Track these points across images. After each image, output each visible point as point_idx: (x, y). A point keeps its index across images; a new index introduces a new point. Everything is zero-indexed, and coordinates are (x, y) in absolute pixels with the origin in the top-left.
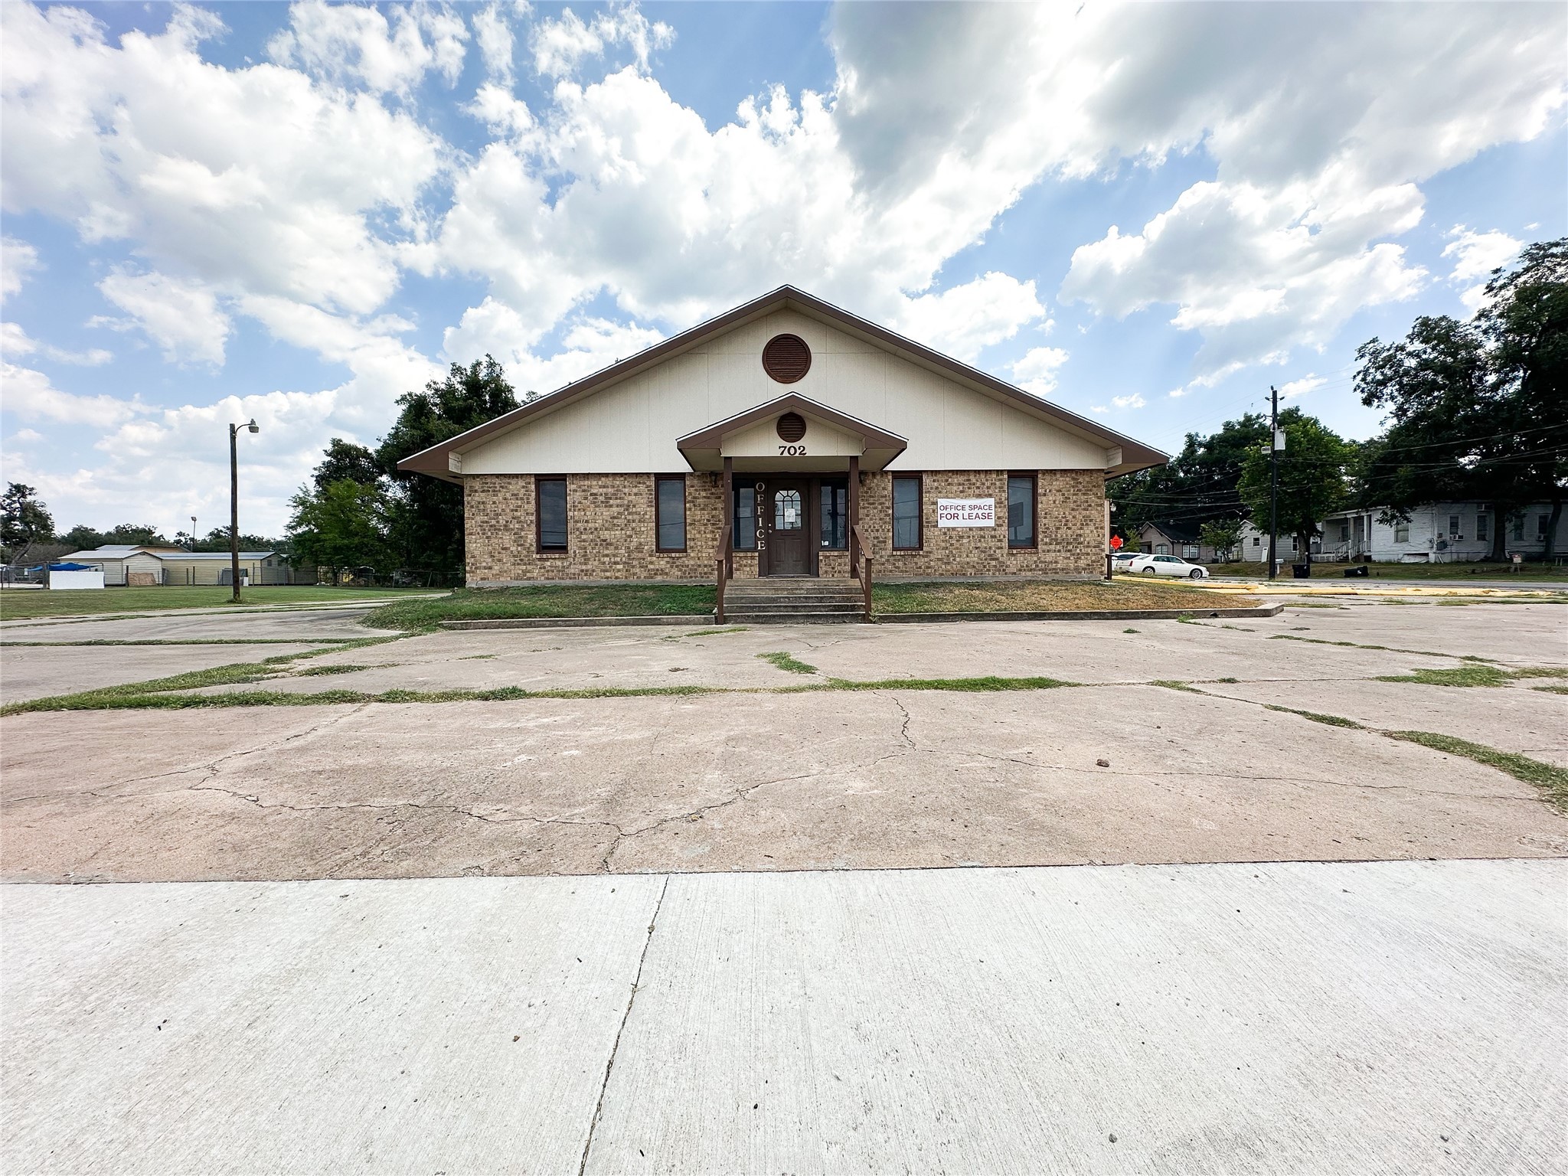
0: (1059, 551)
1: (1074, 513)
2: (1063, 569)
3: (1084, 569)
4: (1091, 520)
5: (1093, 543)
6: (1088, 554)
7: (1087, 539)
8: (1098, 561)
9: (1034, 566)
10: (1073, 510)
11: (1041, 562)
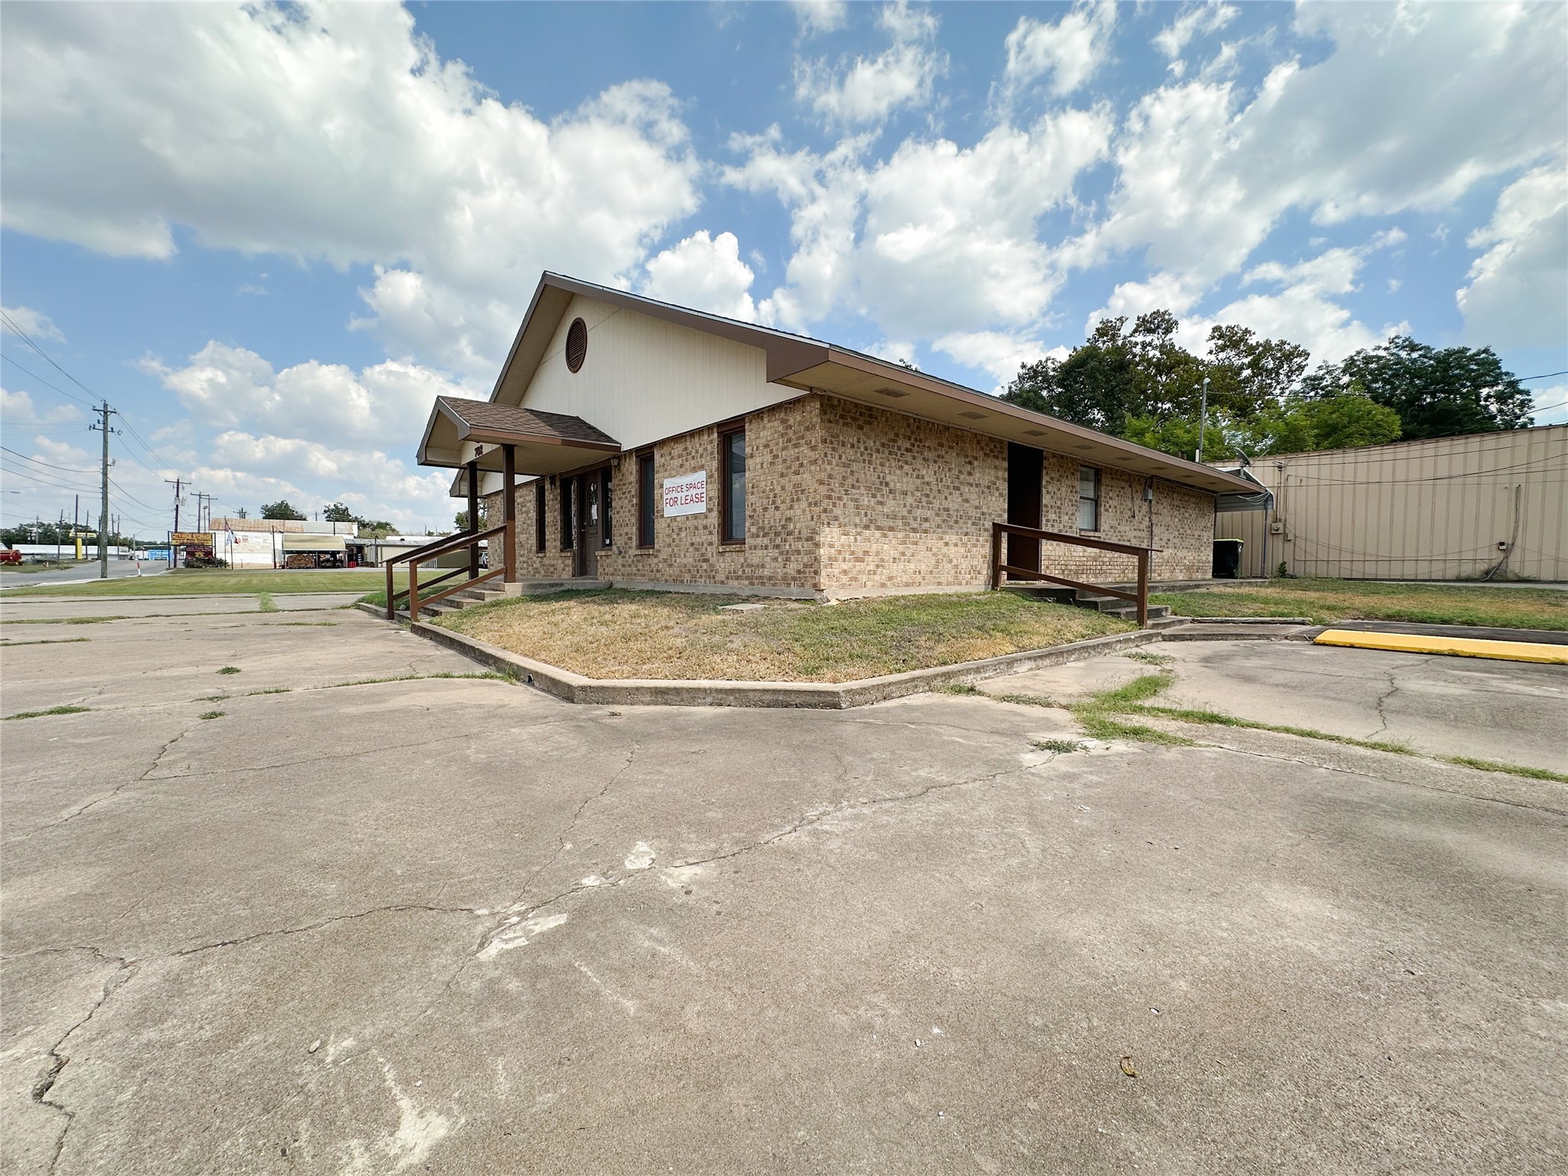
0: (766, 547)
1: (783, 481)
2: (770, 578)
3: (794, 579)
4: (803, 491)
5: (805, 533)
6: (798, 552)
7: (798, 526)
8: (811, 566)
9: (740, 573)
10: (782, 475)
11: (749, 566)
